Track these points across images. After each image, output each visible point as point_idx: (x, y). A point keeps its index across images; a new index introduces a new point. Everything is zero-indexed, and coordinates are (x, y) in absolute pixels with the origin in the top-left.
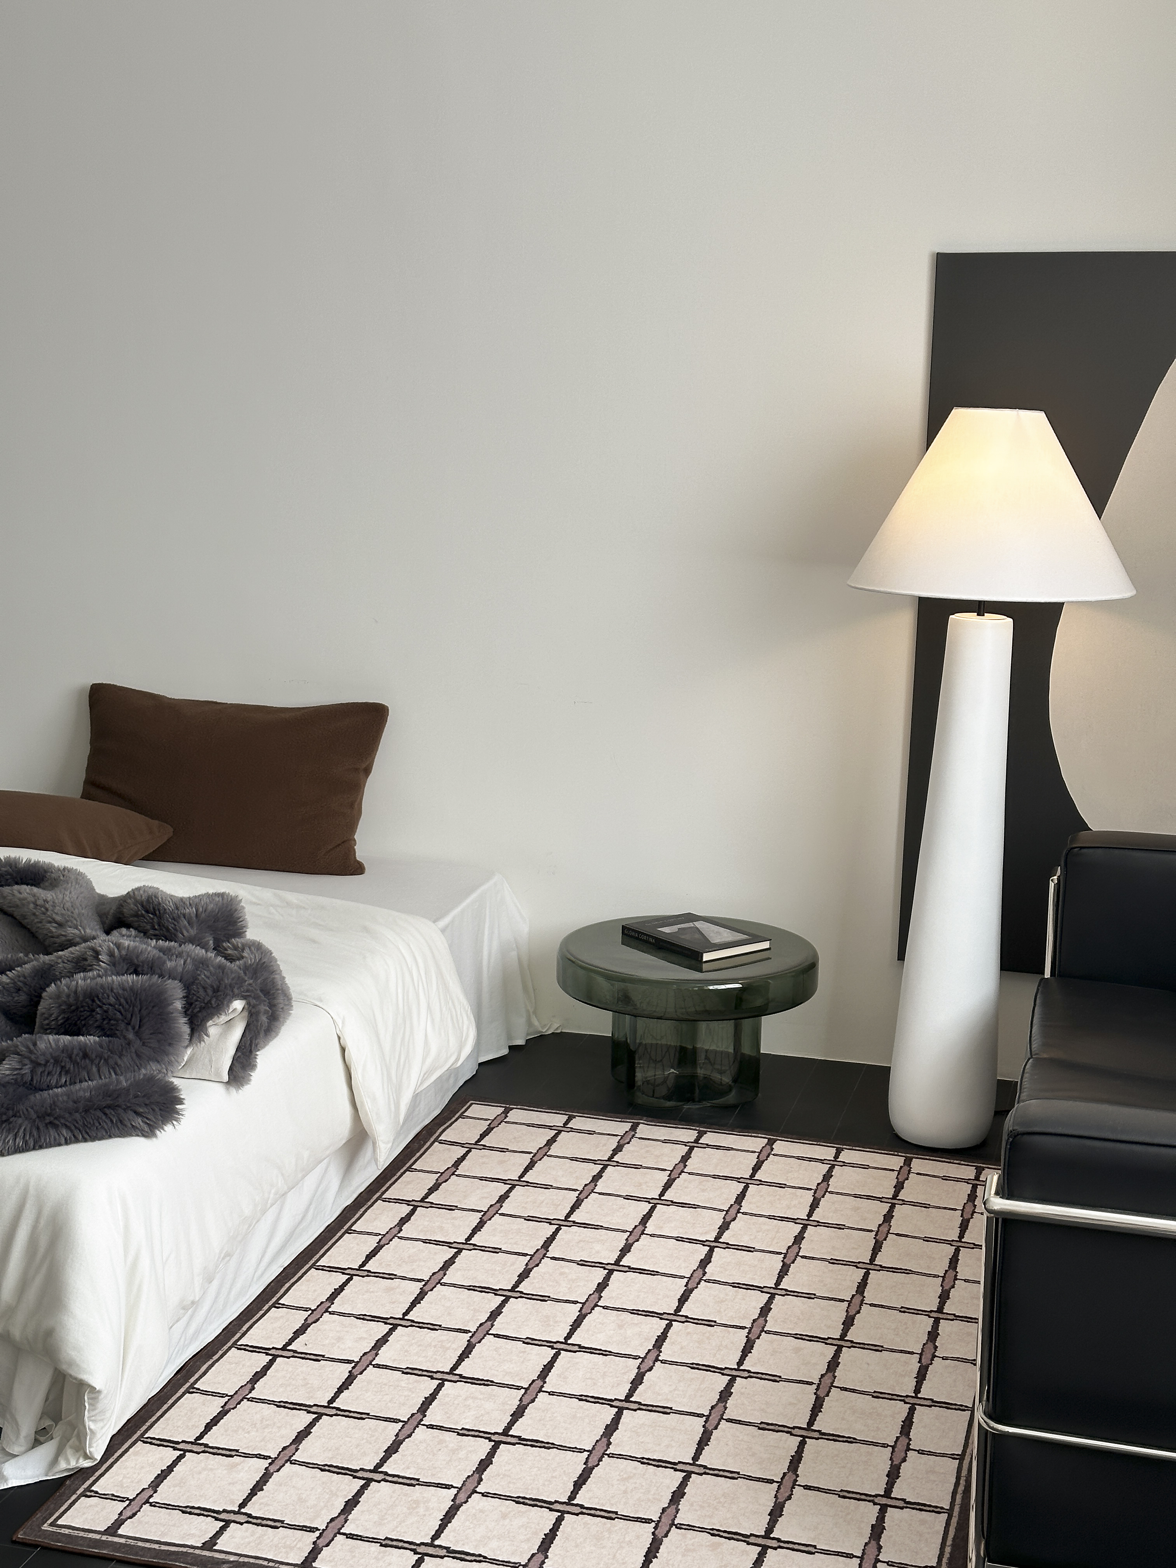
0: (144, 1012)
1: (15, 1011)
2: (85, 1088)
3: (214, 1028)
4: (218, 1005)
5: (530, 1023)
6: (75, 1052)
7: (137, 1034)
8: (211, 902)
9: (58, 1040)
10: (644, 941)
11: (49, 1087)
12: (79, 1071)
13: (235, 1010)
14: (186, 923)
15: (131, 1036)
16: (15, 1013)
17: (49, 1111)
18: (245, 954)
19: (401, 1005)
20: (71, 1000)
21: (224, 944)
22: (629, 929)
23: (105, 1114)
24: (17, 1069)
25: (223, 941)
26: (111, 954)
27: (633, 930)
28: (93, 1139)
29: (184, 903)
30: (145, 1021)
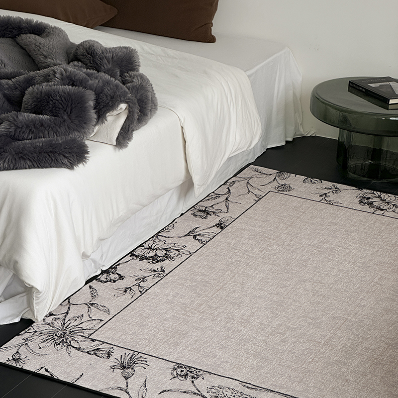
0: (73, 106)
2: (40, 142)
3: (110, 117)
4: (113, 105)
6: (37, 123)
7: (69, 116)
8: (120, 51)
9: (29, 116)
10: (359, 90)
11: (23, 139)
12: (38, 133)
13: (121, 108)
14: (106, 61)
15: (66, 117)
16: (13, 100)
17: (21, 151)
18: (134, 80)
19: (219, 114)
21: (125, 74)
22: (352, 83)
23: (49, 155)
24: (8, 128)
25: (125, 72)
26: (62, 74)
27: (354, 84)
28: (42, 167)
29: (107, 51)
30: (73, 110)
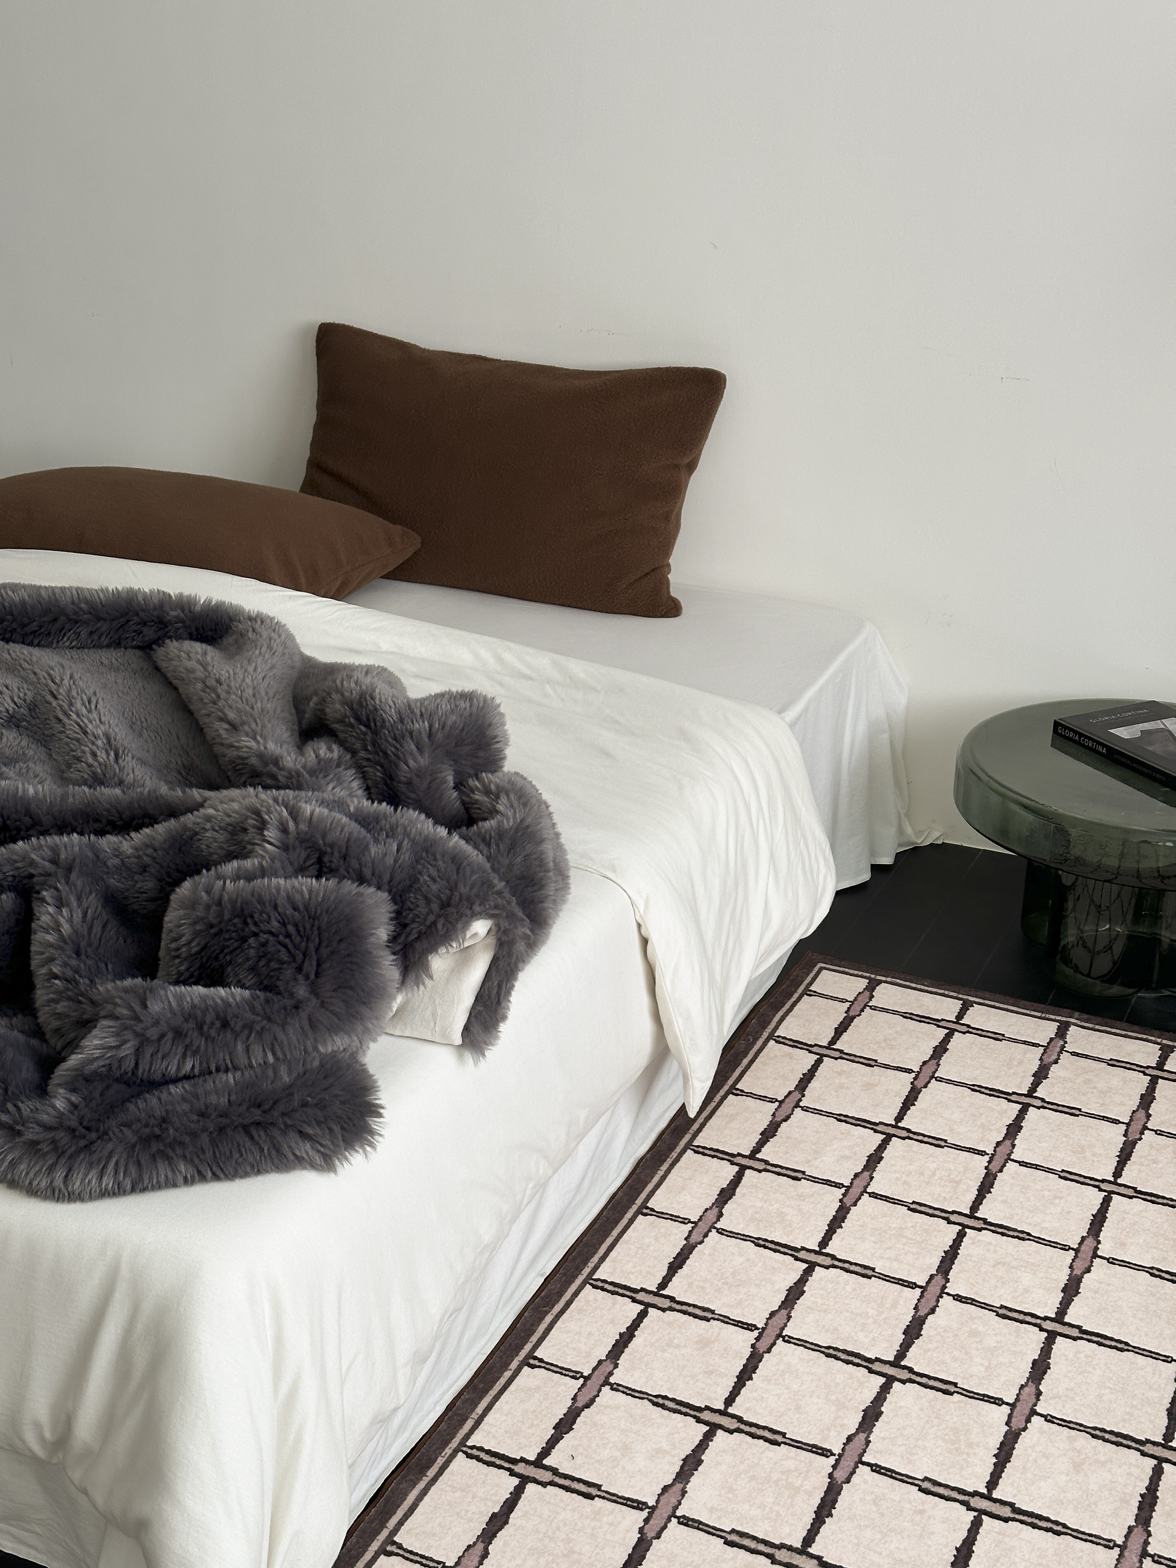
0: (324, 952)
1: (135, 907)
2: (221, 1087)
3: (440, 964)
4: (447, 932)
5: (901, 831)
6: (208, 1019)
7: (314, 990)
8: (452, 711)
9: (183, 995)
10: (1087, 747)
12: (214, 1051)
13: (476, 934)
14: (413, 747)
15: (302, 991)
16: (135, 911)
17: (158, 1130)
18: (500, 808)
19: (732, 864)
20: (212, 918)
21: (470, 782)
22: (1066, 728)
23: (251, 1137)
24: (111, 1048)
25: (470, 776)
26: (284, 830)
27: (1071, 730)
29: (412, 712)
30: (326, 966)
